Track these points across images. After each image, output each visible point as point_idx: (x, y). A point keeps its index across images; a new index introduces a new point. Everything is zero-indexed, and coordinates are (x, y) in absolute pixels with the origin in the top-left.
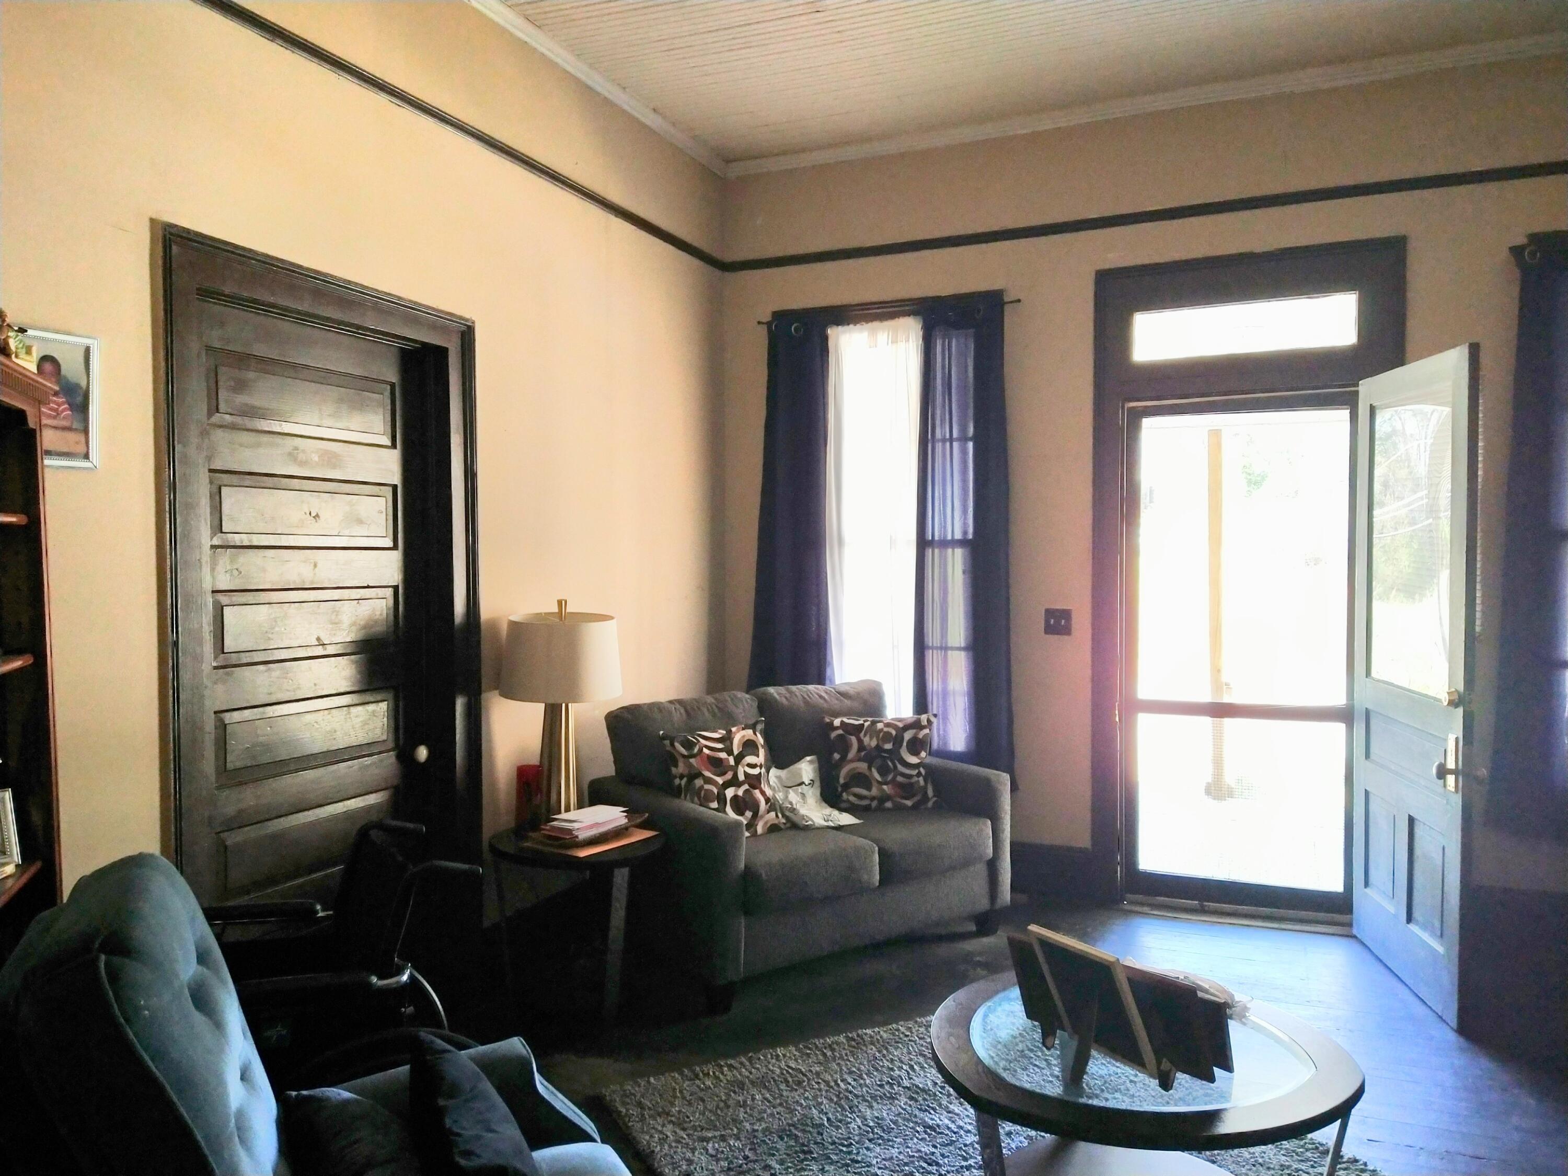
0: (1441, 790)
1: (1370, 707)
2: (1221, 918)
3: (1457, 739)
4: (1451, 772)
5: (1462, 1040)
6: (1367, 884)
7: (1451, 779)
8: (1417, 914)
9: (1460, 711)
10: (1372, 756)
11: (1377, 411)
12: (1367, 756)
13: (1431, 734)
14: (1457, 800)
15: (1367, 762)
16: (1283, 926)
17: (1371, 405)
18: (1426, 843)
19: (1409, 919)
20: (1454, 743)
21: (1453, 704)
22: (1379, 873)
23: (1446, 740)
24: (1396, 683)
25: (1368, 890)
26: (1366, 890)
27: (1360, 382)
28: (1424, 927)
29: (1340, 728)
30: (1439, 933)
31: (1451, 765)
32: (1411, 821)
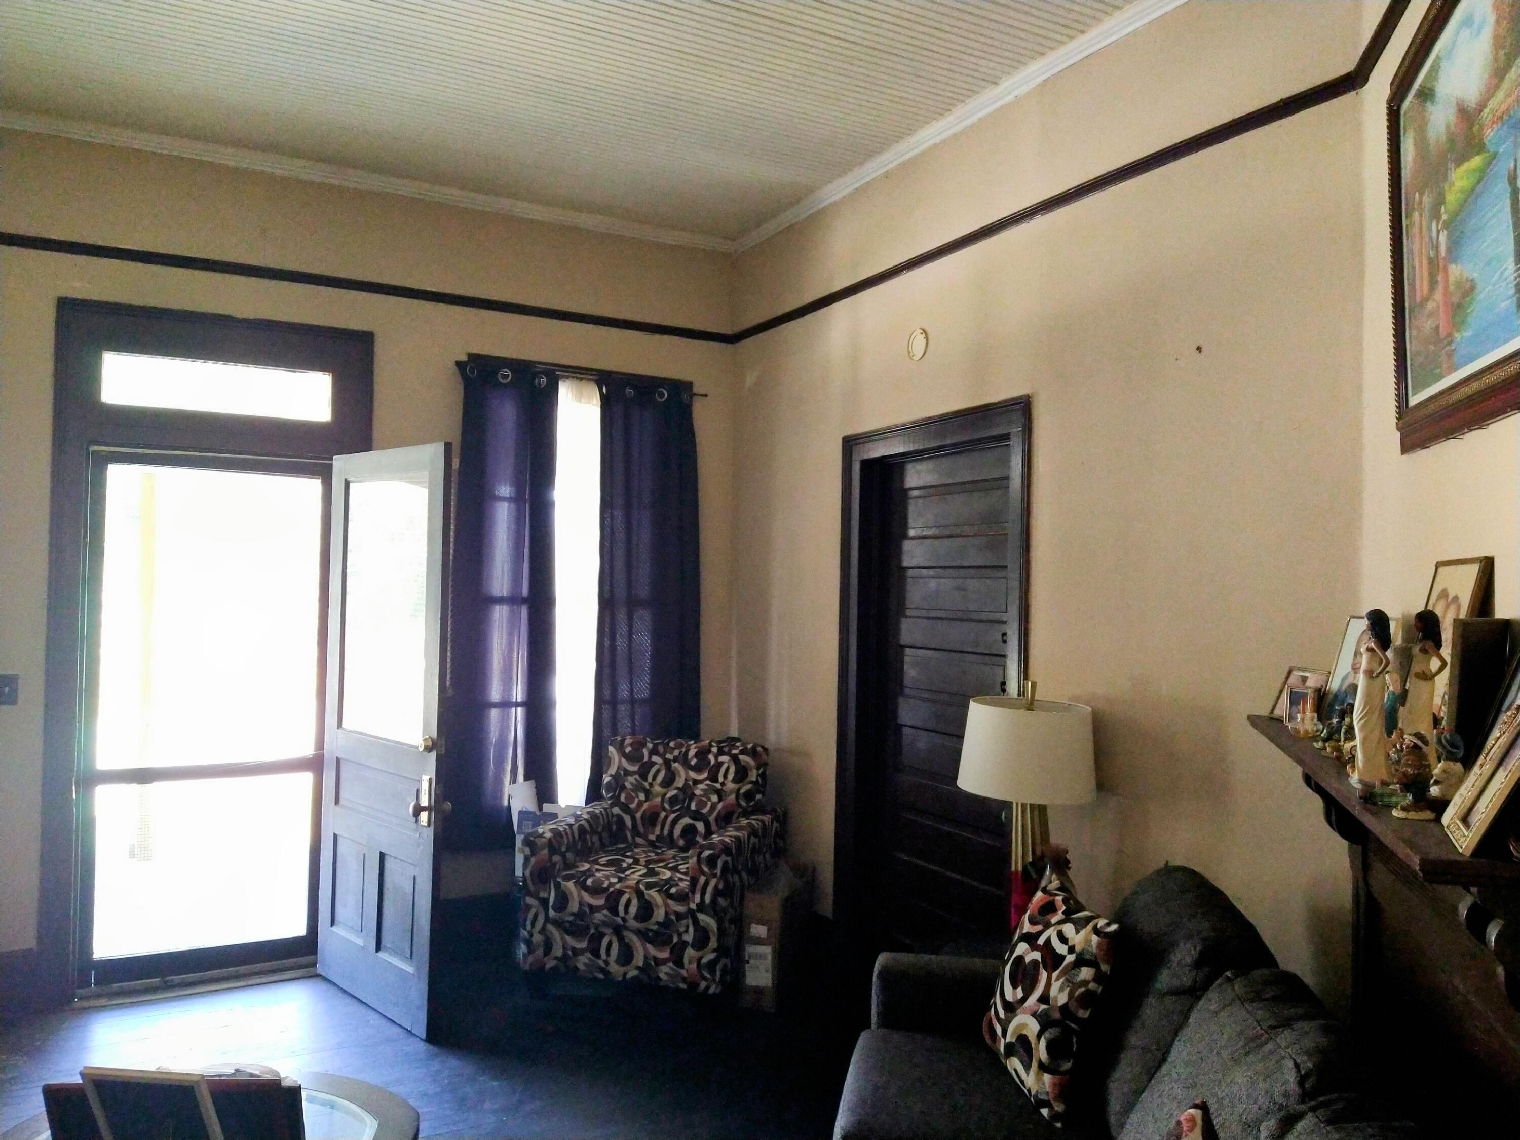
0: (414, 826)
1: (340, 756)
2: (186, 990)
3: (430, 779)
4: (424, 809)
5: (431, 1047)
6: (333, 923)
7: (424, 816)
8: (386, 940)
9: (433, 755)
10: (342, 801)
11: (351, 485)
12: (337, 801)
13: (403, 777)
14: (429, 834)
15: (337, 808)
16: (250, 982)
17: (346, 480)
18: (397, 877)
19: (378, 949)
20: (428, 783)
21: (428, 749)
22: (347, 910)
23: (420, 781)
24: (367, 733)
25: (334, 929)
26: (332, 928)
27: (334, 457)
28: (396, 952)
29: (307, 779)
30: (409, 956)
31: (424, 802)
32: (382, 856)
